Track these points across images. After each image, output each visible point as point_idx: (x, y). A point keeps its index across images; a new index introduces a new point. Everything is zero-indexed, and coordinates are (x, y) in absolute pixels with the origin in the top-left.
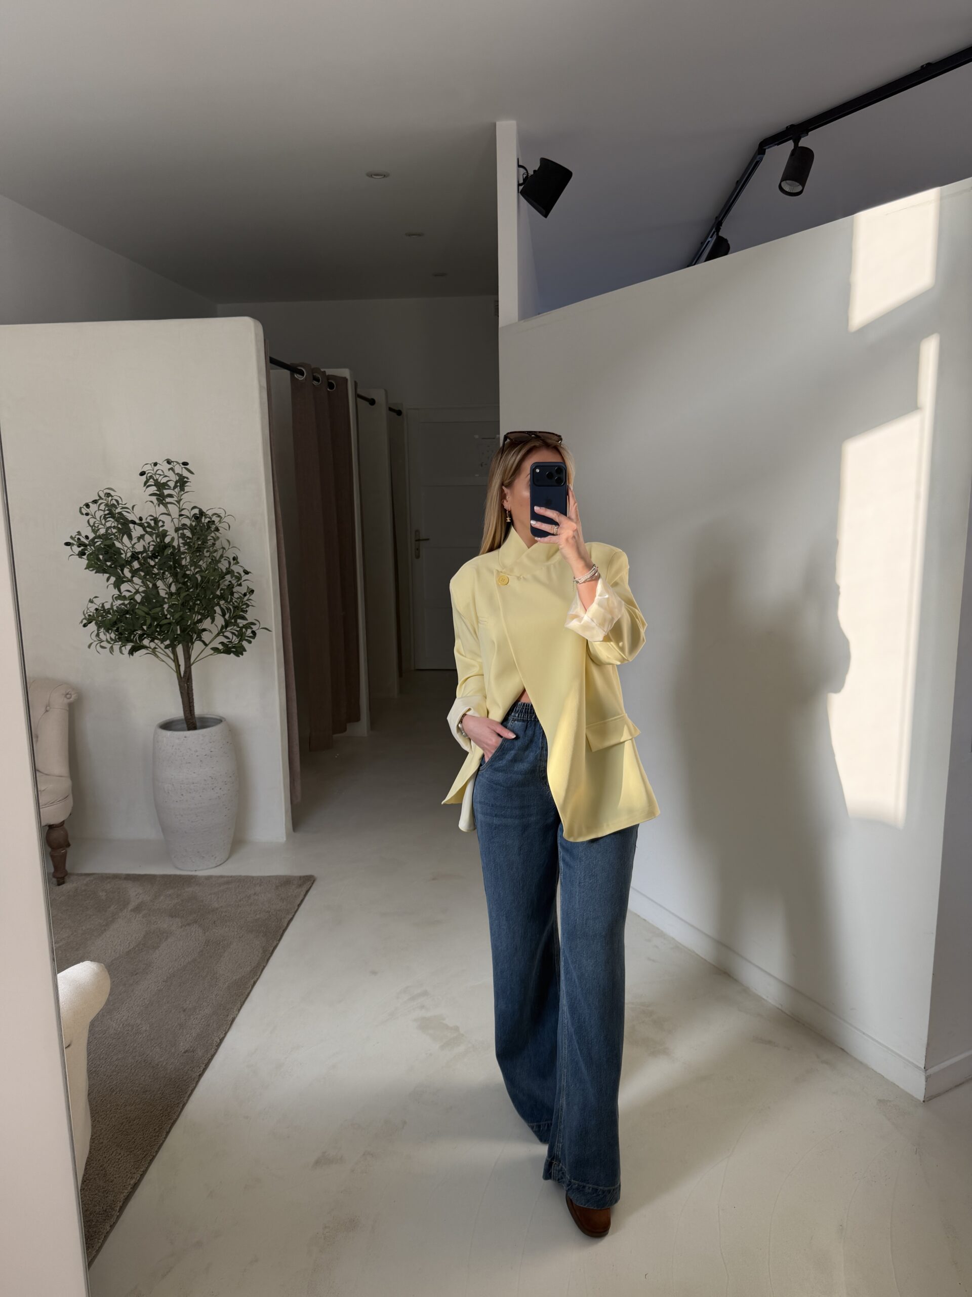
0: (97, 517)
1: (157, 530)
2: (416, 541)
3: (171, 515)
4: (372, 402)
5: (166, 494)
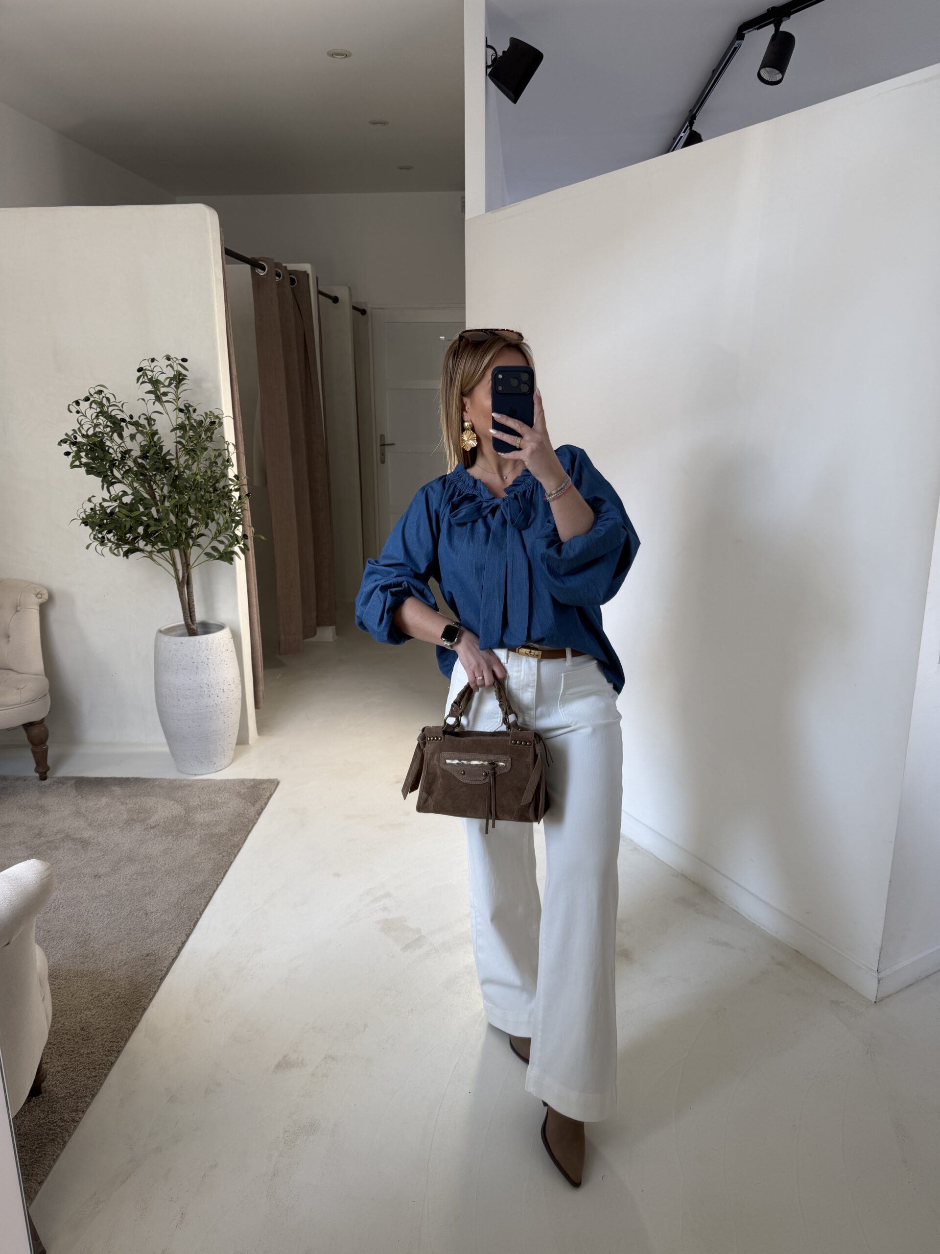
0: (88, 416)
1: (148, 428)
2: (382, 445)
3: (168, 414)
4: (335, 300)
5: (161, 392)
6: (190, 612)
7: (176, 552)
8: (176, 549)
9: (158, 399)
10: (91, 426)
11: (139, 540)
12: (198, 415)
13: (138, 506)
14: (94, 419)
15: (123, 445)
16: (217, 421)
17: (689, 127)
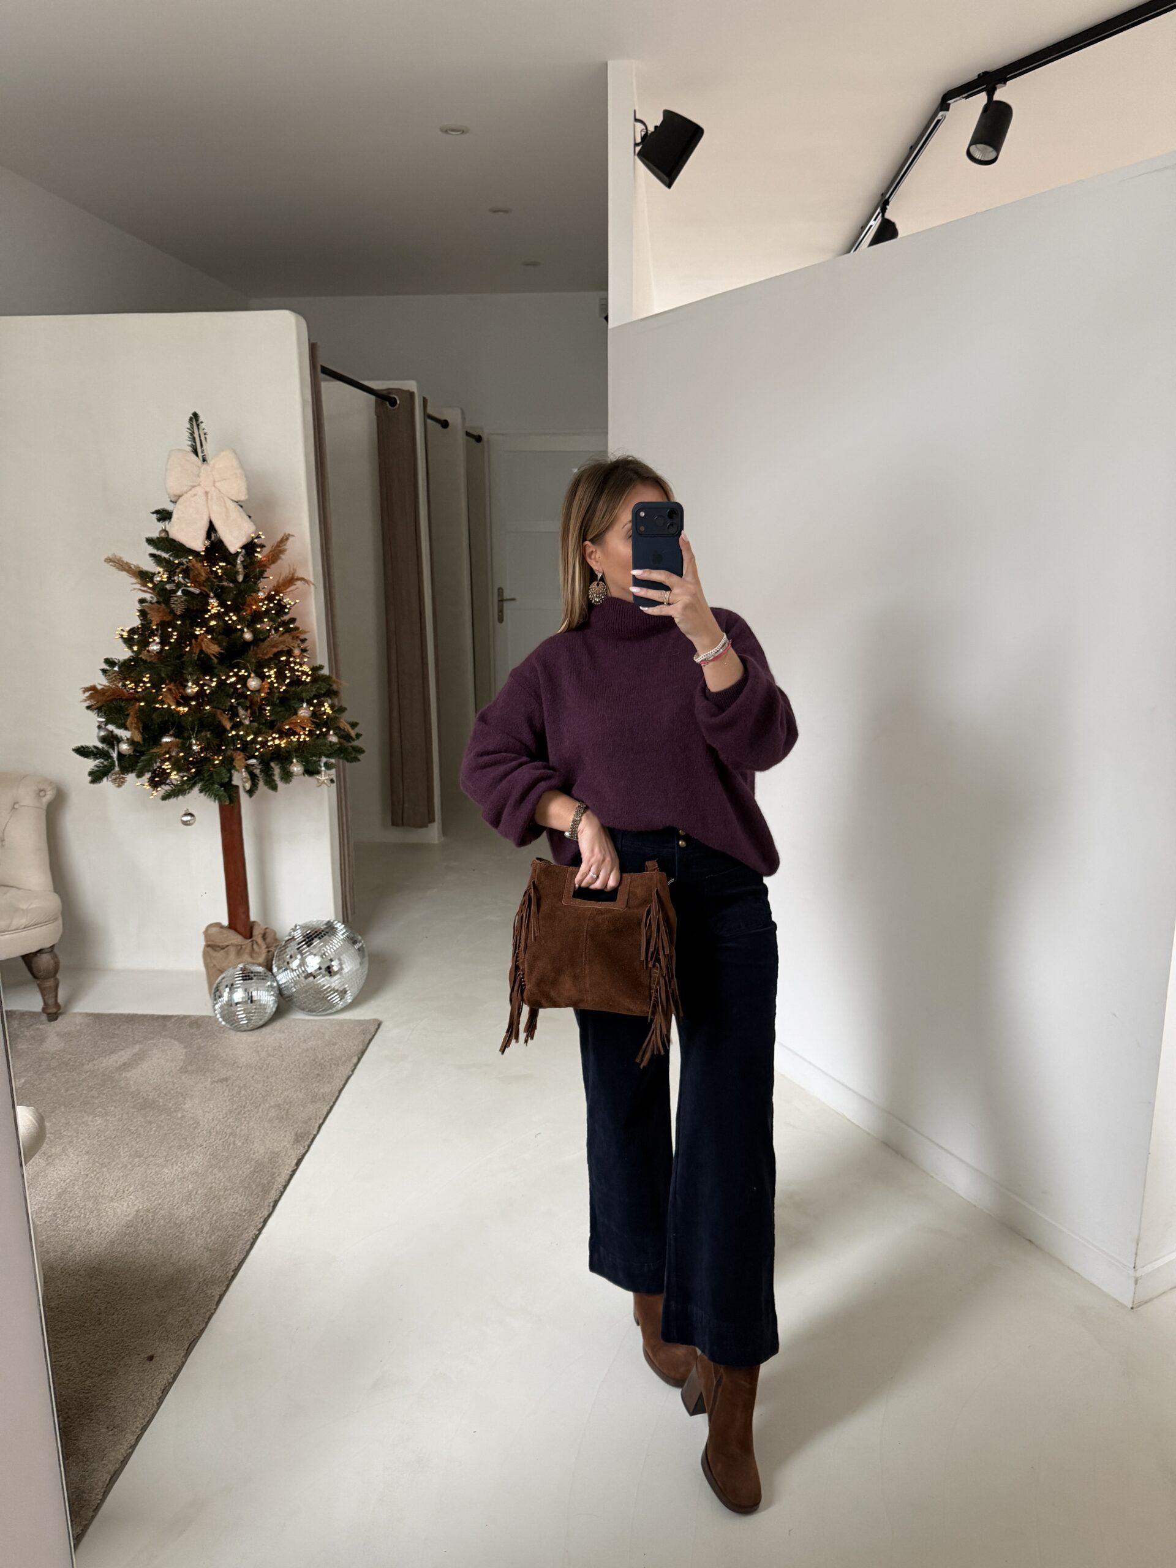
2: (499, 601)
4: (445, 424)
17: (881, 215)
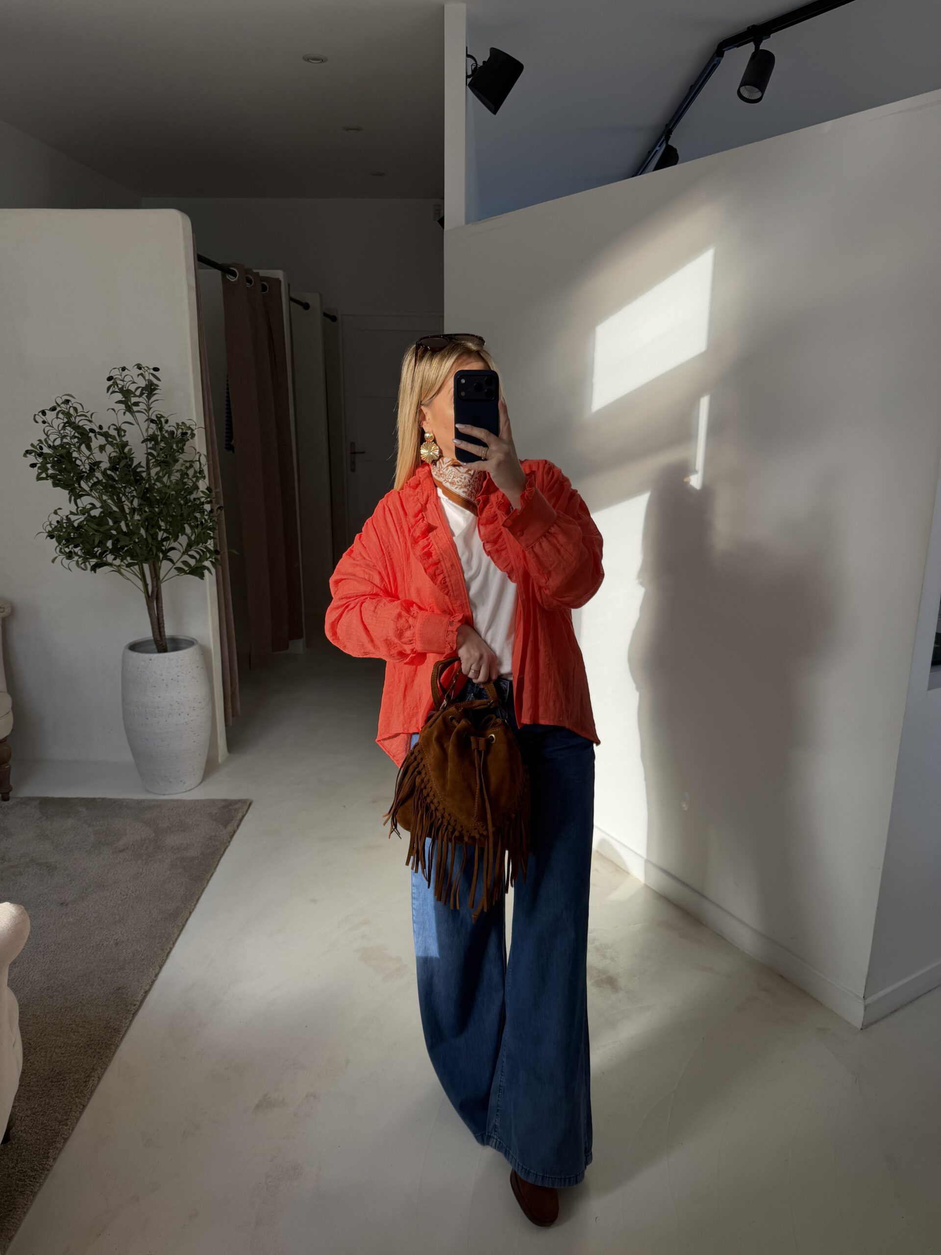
0: (54, 427)
1: (118, 440)
2: (352, 453)
3: (138, 424)
4: (306, 306)
5: (132, 402)
6: (159, 628)
7: (146, 567)
8: (145, 563)
9: (129, 409)
10: (58, 437)
11: (107, 554)
12: (170, 426)
13: (107, 520)
14: (61, 430)
15: (91, 456)
16: (189, 432)
17: (665, 142)
